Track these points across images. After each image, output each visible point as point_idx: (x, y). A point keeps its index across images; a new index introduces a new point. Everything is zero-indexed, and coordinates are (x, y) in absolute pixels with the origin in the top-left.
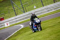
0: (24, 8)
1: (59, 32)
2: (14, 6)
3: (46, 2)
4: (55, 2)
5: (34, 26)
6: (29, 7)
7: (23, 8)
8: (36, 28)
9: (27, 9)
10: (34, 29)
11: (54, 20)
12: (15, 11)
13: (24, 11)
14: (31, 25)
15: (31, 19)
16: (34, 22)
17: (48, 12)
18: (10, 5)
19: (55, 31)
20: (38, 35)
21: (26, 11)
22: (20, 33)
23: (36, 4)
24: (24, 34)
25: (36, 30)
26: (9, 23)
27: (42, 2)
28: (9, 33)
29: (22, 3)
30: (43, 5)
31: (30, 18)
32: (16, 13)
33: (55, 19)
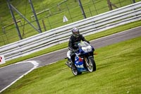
0: (40, 22)
1: (121, 79)
2: (16, 16)
3: (92, 8)
4: (113, 7)
5: (78, 60)
6: (51, 19)
7: (37, 20)
8: (82, 66)
9: (46, 23)
10: (78, 66)
11: (110, 49)
12: (17, 27)
13: (40, 29)
14: (70, 57)
15: (70, 42)
16: (78, 52)
17: (96, 32)
18: (7, 15)
19: (112, 75)
20: (72, 85)
21: (45, 28)
22: (29, 81)
23: (68, 12)
24: (41, 82)
25: (83, 69)
26: (5, 57)
27: (82, 7)
28: (3, 80)
29: (35, 9)
30: (84, 14)
31: (68, 40)
32: (22, 34)
33: (113, 48)
